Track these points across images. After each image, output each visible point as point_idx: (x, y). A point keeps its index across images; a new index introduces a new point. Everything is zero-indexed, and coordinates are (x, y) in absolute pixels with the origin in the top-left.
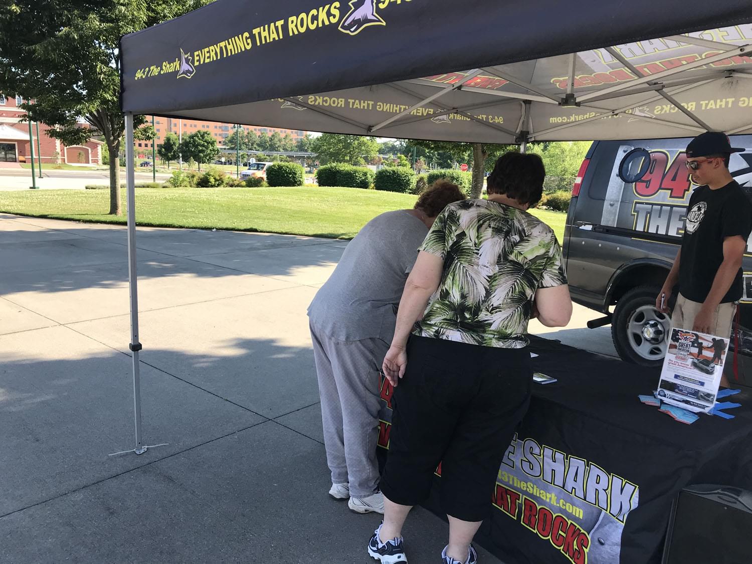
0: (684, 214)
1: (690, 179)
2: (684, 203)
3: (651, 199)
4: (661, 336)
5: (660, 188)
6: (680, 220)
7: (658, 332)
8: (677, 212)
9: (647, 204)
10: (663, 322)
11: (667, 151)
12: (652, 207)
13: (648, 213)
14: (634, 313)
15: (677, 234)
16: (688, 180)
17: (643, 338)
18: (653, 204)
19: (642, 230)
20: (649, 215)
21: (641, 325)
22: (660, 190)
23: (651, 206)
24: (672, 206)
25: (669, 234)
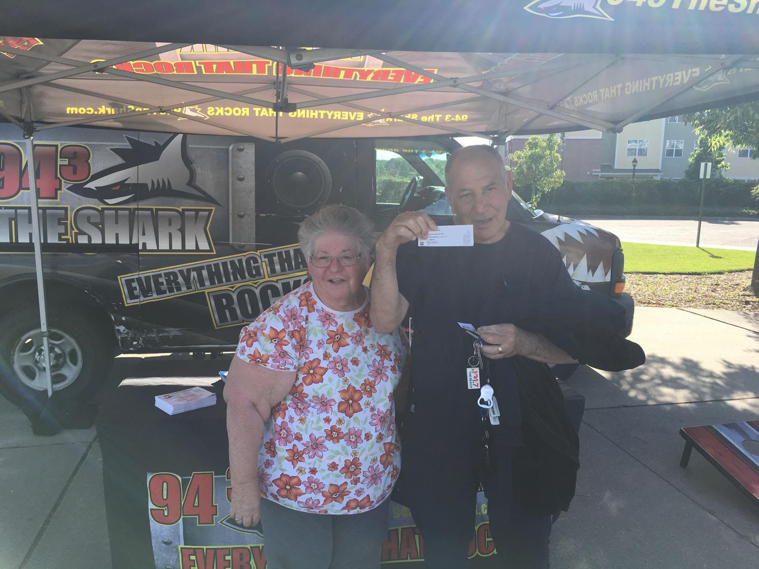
0: (64, 217)
1: (59, 176)
2: (59, 204)
3: (13, 202)
4: (61, 360)
5: (21, 188)
6: (60, 224)
7: (57, 357)
8: (53, 215)
9: (6, 208)
10: (60, 344)
11: (17, 143)
12: (16, 212)
13: (10, 220)
14: (19, 342)
15: (59, 241)
16: (57, 178)
17: (37, 370)
18: (16, 208)
19: (9, 241)
20: (13, 222)
21: (30, 354)
22: (21, 191)
23: (14, 210)
24: (44, 209)
25: (48, 242)
